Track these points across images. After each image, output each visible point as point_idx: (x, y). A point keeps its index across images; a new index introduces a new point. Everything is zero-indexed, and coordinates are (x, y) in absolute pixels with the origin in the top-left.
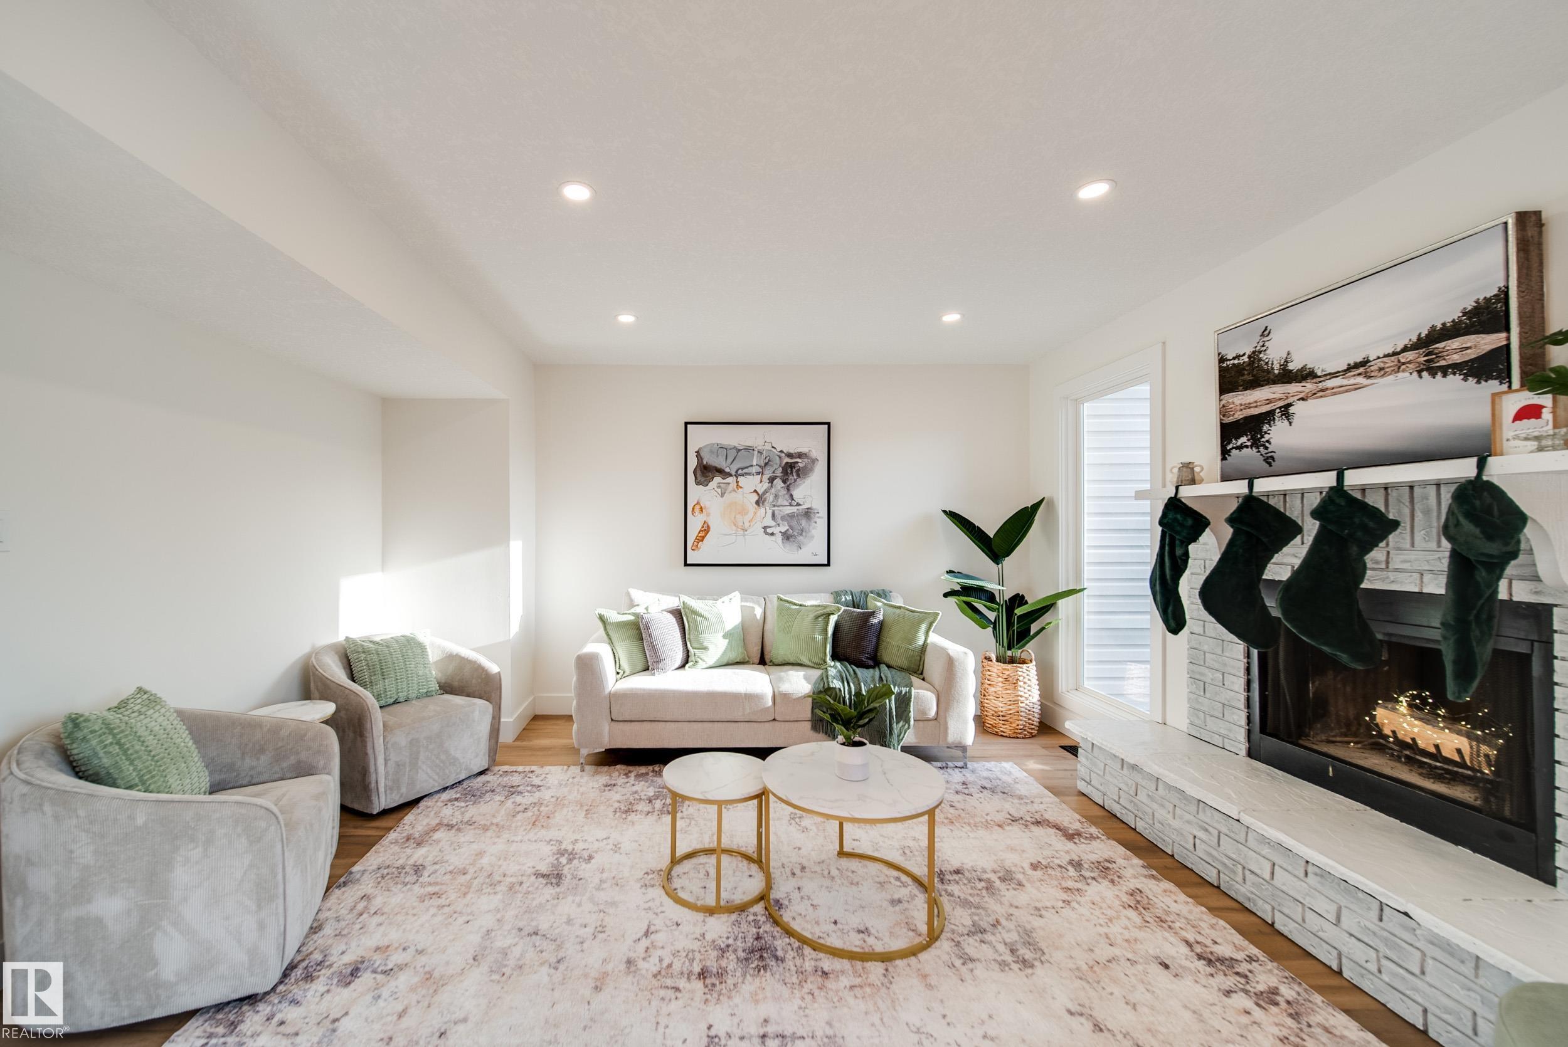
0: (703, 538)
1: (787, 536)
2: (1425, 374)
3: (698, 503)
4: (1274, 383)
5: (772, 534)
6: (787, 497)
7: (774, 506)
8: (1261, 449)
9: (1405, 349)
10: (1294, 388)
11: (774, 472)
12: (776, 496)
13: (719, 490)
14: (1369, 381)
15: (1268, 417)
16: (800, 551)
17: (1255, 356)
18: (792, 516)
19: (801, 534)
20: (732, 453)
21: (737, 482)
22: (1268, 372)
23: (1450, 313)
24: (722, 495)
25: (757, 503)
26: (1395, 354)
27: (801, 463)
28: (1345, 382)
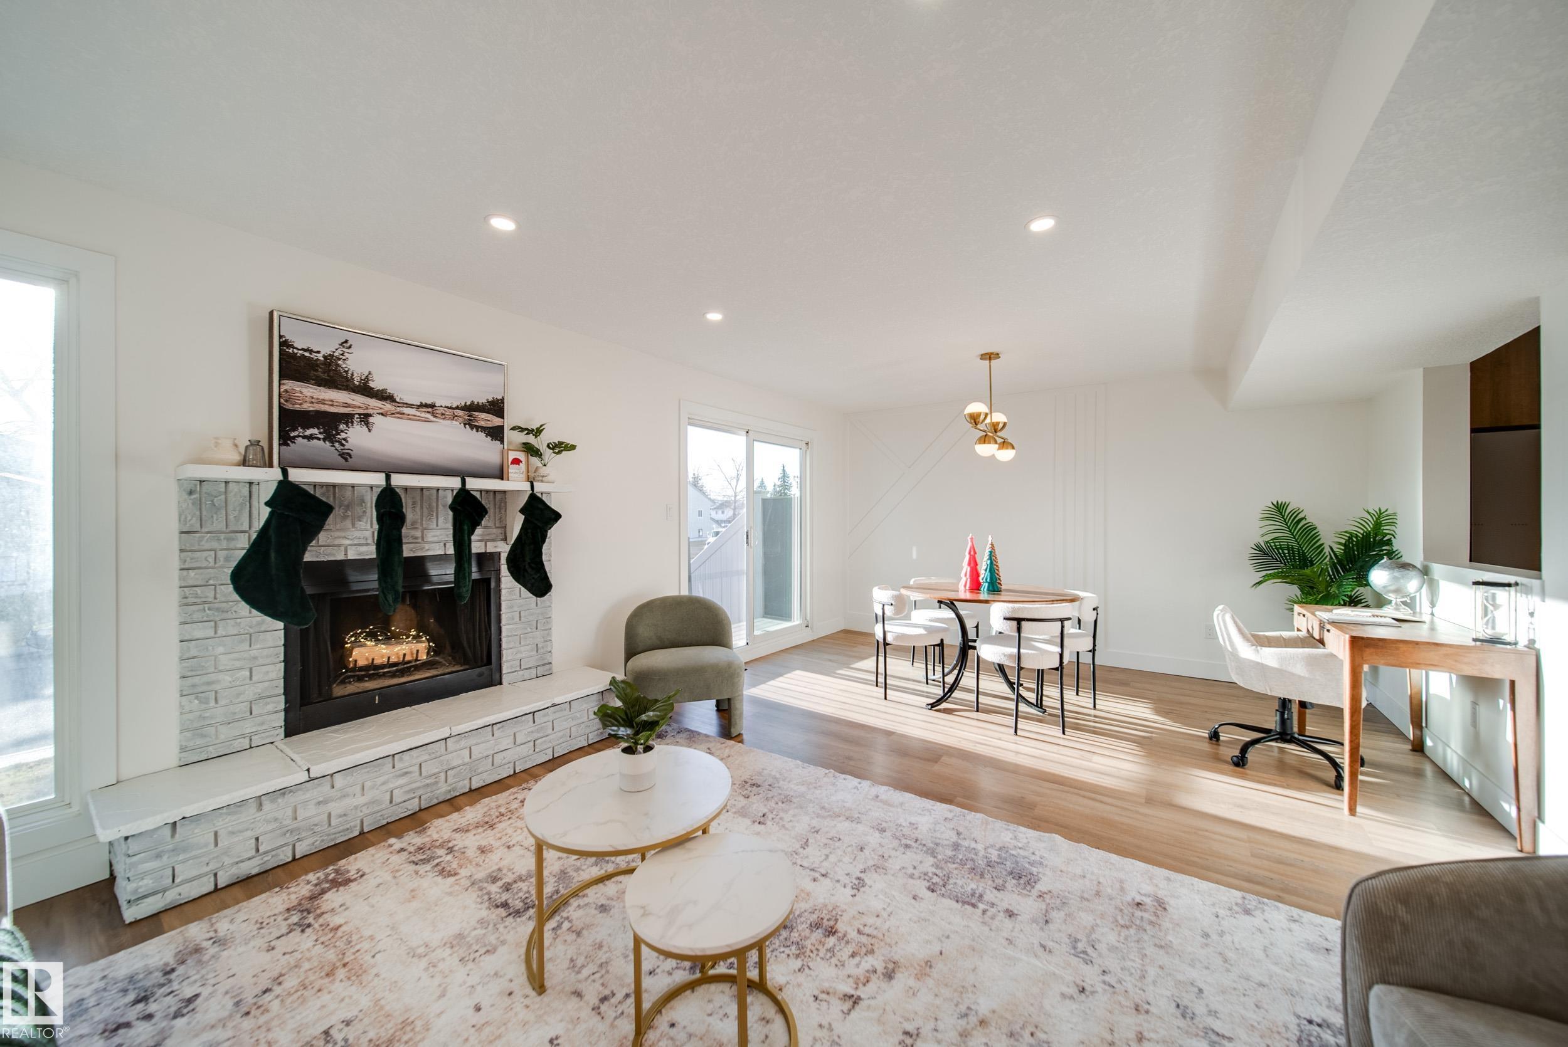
4: (354, 391)
9: (457, 408)
10: (373, 403)
14: (435, 419)
17: (330, 360)
22: (347, 379)
26: (451, 408)
28: (418, 414)
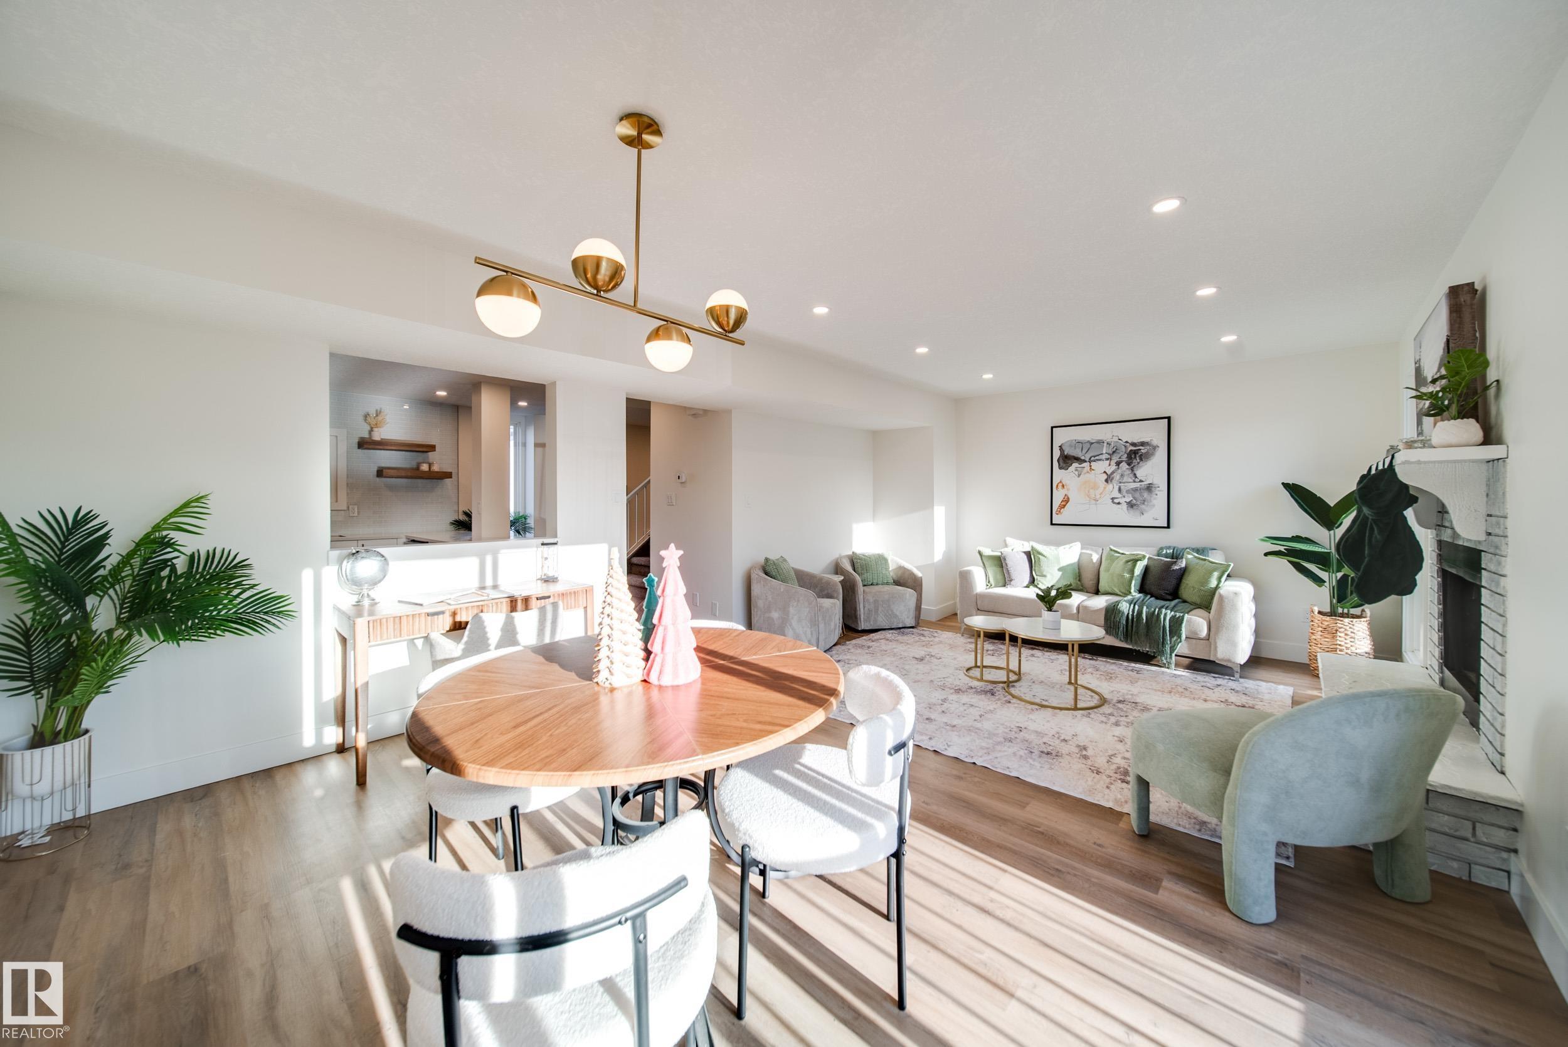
0: (1065, 506)
1: (1131, 505)
3: (1061, 482)
5: (1119, 503)
6: (1132, 475)
7: (1120, 483)
11: (1120, 458)
12: (1122, 475)
13: (1077, 473)
16: (1143, 517)
18: (1135, 490)
19: (1143, 504)
20: (1087, 446)
21: (1090, 466)
24: (1079, 476)
25: (1107, 481)
27: (1144, 450)
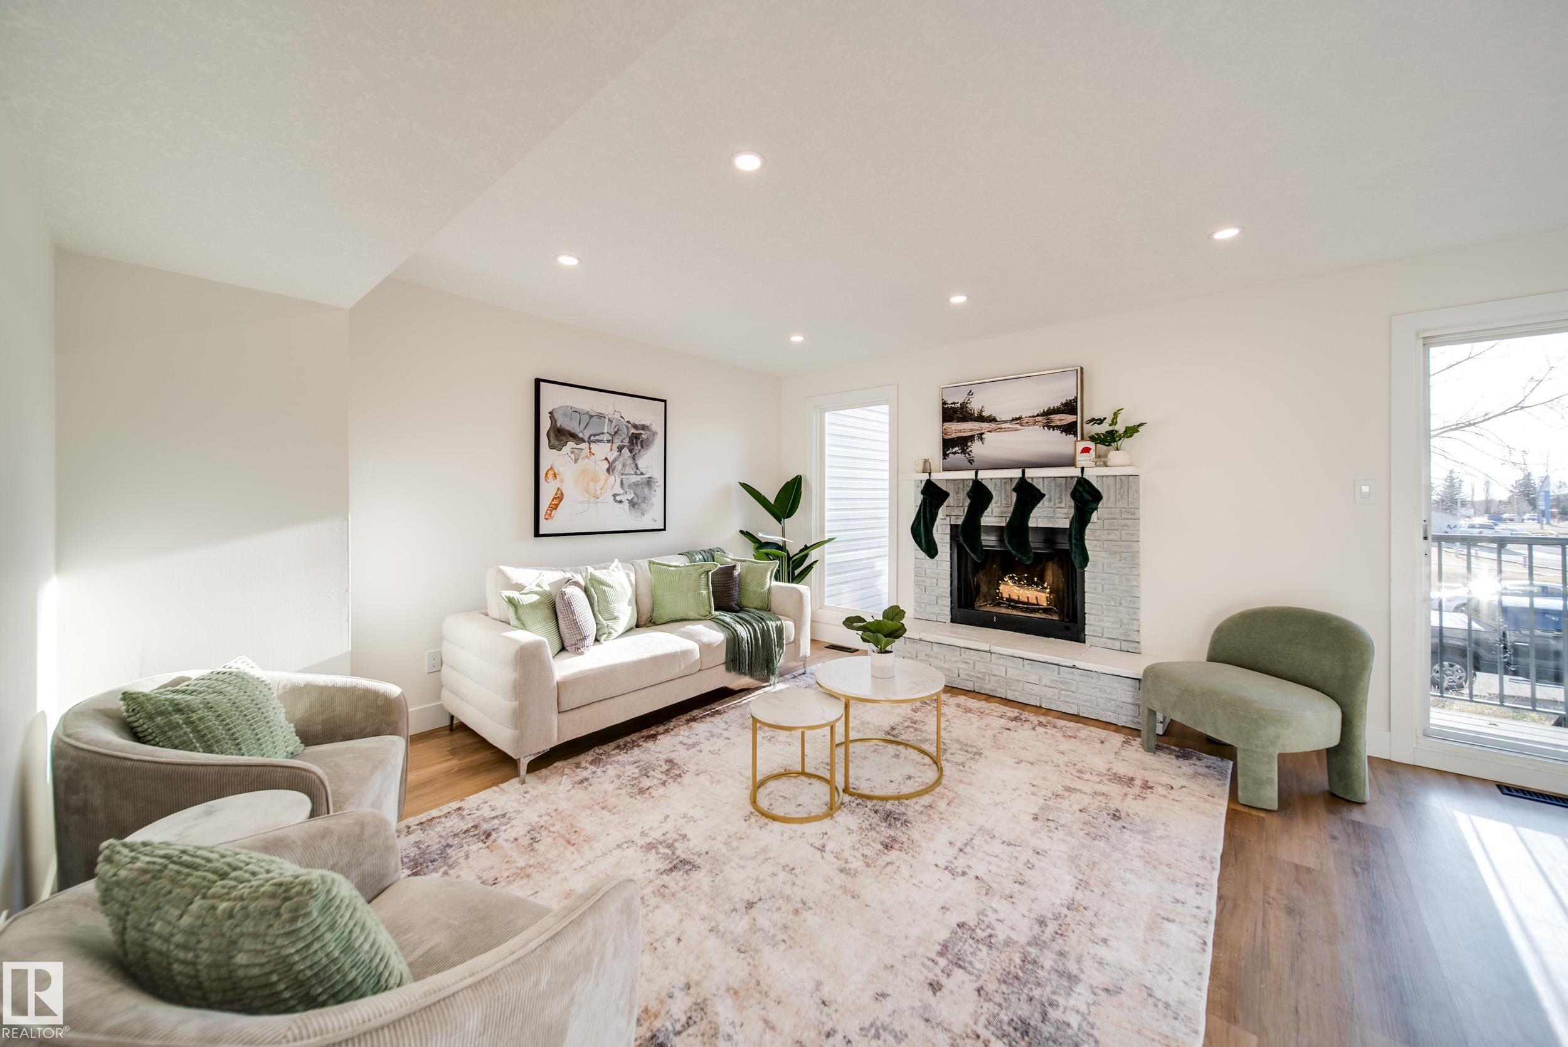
0: (557, 506)
1: (633, 504)
2: (1046, 428)
3: (551, 468)
4: (975, 421)
5: (621, 502)
6: (633, 466)
7: (622, 474)
8: (967, 455)
9: (1038, 415)
10: (985, 425)
11: (622, 442)
12: (624, 465)
13: (573, 456)
14: (1022, 428)
15: (971, 438)
16: (644, 518)
17: (964, 405)
18: (636, 484)
19: (644, 502)
20: (585, 419)
21: (590, 448)
22: (971, 414)
23: (1056, 404)
24: (576, 461)
25: (608, 470)
26: (1033, 417)
27: (645, 435)
28: (1010, 426)
